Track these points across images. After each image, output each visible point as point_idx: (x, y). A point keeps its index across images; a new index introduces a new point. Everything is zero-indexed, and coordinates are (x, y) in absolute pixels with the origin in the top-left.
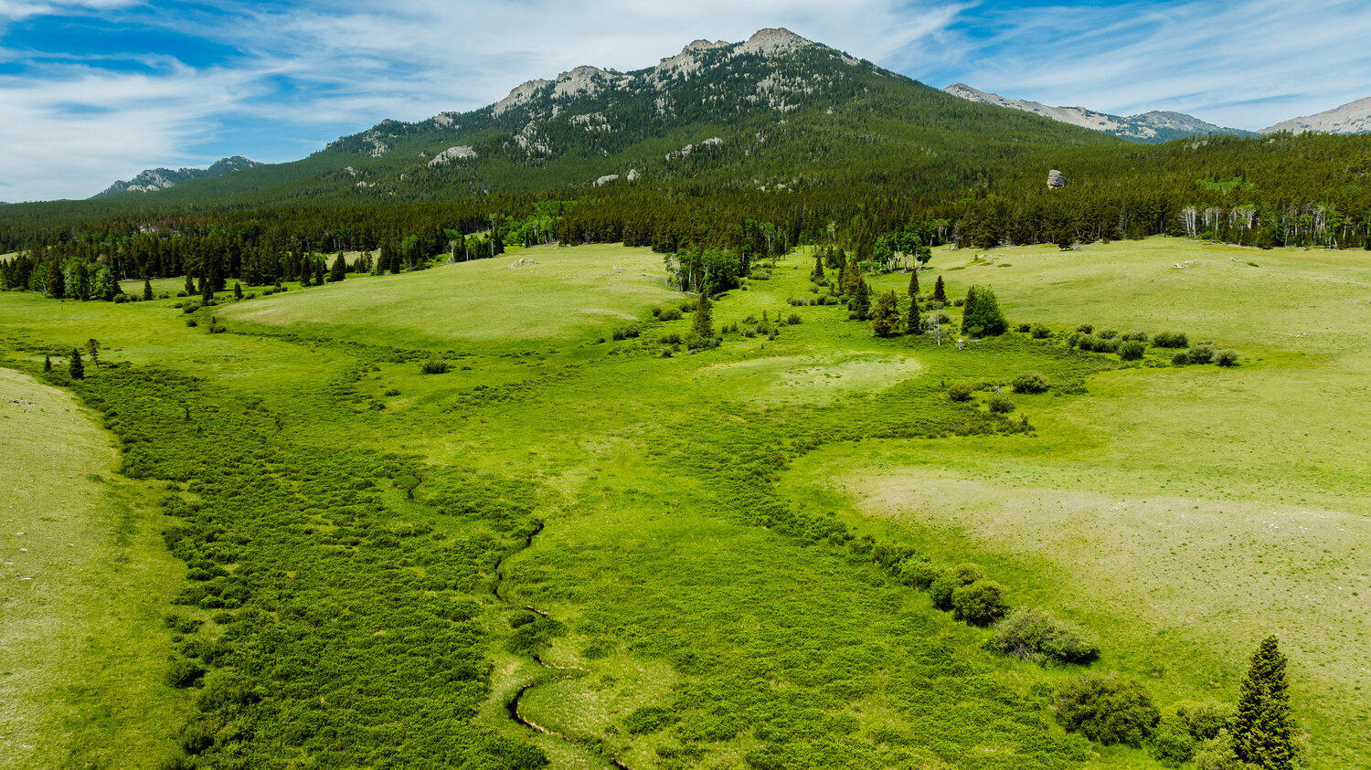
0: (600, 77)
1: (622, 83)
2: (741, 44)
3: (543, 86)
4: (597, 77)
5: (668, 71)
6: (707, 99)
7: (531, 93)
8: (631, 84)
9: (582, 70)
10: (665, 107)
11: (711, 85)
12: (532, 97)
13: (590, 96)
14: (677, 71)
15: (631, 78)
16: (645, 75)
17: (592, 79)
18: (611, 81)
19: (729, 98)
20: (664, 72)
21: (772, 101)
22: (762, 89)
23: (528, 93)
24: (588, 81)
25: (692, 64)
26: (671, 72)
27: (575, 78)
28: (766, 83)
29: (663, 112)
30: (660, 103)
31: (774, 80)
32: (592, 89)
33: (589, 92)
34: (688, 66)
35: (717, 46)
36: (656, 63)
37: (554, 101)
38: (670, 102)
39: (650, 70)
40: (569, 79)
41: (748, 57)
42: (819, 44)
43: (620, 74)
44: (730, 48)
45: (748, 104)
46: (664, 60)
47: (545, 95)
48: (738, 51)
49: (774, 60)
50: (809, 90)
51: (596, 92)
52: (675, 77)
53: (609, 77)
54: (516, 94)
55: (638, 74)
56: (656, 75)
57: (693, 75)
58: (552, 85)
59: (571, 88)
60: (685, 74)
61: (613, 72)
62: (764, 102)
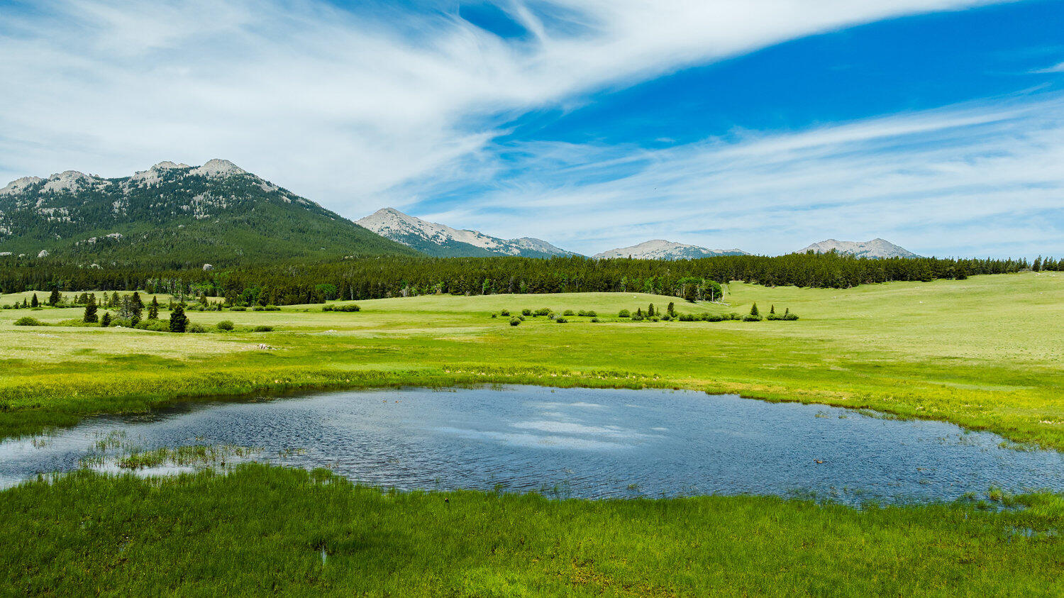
0: (84, 180)
1: (101, 187)
2: (197, 168)
3: (37, 183)
4: (81, 180)
5: (136, 181)
6: (155, 205)
7: (24, 185)
8: (107, 189)
9: (70, 173)
10: (120, 208)
11: (162, 196)
12: (25, 189)
13: (72, 194)
14: (144, 182)
15: (109, 183)
16: (120, 183)
17: (77, 181)
18: (93, 184)
19: (170, 206)
20: (134, 182)
21: (198, 210)
22: (194, 203)
23: (22, 185)
24: (74, 182)
25: (156, 178)
26: (139, 183)
27: (63, 179)
28: (199, 198)
29: (117, 211)
30: (117, 204)
31: (205, 196)
32: (75, 189)
33: (72, 191)
34: (152, 179)
35: (180, 167)
36: (132, 175)
37: (41, 195)
38: (125, 204)
39: (126, 179)
40: (58, 179)
41: (197, 178)
42: (249, 175)
43: (103, 179)
44: (187, 170)
45: (180, 211)
46: (137, 173)
47: (34, 191)
48: (192, 172)
49: (212, 181)
50: (225, 206)
51: (78, 191)
52: (141, 186)
53: (91, 181)
54: (13, 186)
55: (116, 181)
56: (127, 183)
57: (153, 186)
58: (44, 182)
59: (57, 187)
60: (149, 185)
61: (97, 178)
62: (191, 212)
